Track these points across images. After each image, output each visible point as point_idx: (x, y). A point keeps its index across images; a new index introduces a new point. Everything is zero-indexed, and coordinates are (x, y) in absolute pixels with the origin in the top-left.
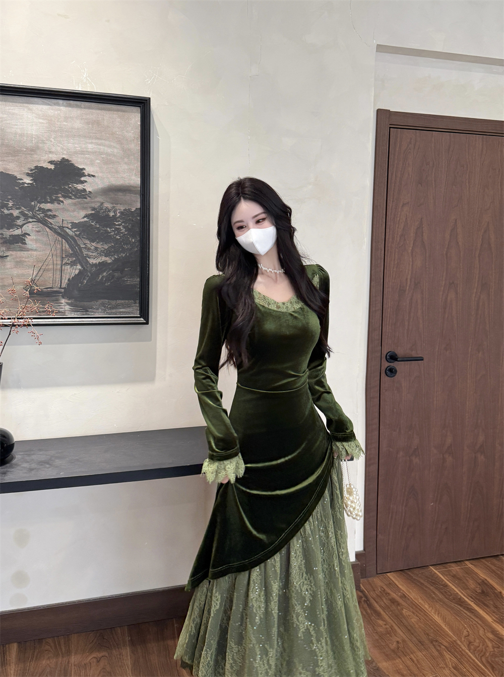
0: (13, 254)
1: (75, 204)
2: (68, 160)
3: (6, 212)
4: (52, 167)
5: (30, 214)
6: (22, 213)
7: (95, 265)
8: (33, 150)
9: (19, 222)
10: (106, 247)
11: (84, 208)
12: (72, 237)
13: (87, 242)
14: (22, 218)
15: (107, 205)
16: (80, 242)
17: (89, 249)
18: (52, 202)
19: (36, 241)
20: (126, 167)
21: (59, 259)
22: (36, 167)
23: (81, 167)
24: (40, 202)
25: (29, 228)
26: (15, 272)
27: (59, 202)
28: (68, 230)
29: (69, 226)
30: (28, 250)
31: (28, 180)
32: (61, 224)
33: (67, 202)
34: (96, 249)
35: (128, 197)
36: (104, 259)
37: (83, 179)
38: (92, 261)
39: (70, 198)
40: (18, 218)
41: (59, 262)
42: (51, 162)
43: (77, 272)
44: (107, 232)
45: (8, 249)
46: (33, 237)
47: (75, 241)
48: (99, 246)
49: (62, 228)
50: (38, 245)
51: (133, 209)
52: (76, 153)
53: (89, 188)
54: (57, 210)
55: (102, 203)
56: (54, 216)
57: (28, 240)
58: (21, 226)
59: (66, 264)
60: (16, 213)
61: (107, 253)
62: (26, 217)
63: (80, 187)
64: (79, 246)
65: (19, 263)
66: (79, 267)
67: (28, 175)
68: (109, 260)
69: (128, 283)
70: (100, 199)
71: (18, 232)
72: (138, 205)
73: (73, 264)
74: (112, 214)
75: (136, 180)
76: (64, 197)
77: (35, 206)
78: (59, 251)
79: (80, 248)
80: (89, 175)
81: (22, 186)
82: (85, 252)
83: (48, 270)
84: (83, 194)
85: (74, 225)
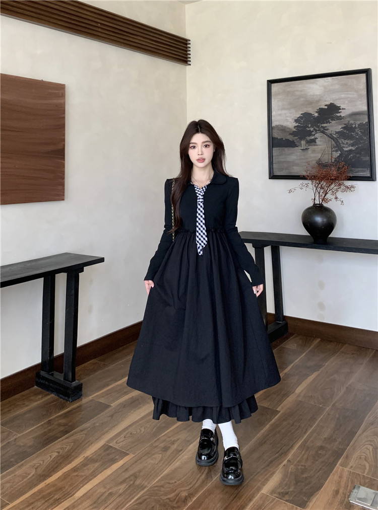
0: (311, 148)
1: (337, 123)
2: (333, 104)
3: (308, 129)
4: (326, 107)
5: (318, 129)
6: (314, 129)
7: (347, 151)
8: (318, 101)
9: (313, 133)
10: (352, 142)
11: (341, 124)
12: (336, 138)
13: (343, 140)
14: (314, 131)
15: (352, 122)
16: (339, 141)
17: (344, 144)
18: (327, 123)
19: (321, 141)
20: (360, 102)
21: (330, 149)
22: (320, 108)
23: (339, 106)
24: (322, 124)
25: (317, 135)
26: (312, 155)
27: (330, 123)
28: (334, 135)
29: (334, 133)
30: (317, 145)
31: (316, 115)
32: (330, 133)
33: (333, 122)
34: (347, 143)
35: (361, 117)
36: (351, 148)
37: (340, 111)
38: (345, 149)
39: (334, 120)
40: (313, 131)
41: (330, 150)
42: (326, 105)
43: (339, 155)
44: (352, 135)
45: (309, 145)
46: (319, 139)
47: (337, 140)
48: (348, 142)
49: (331, 134)
50: (321, 143)
51: (364, 123)
52: (337, 99)
53: (342, 115)
54: (328, 126)
55: (349, 121)
56: (328, 129)
57: (317, 141)
58: (314, 135)
59: (334, 151)
60: (312, 129)
61: (352, 145)
62: (316, 131)
63: (338, 115)
64: (339, 142)
65: (314, 151)
66: (339, 152)
67: (316, 112)
68: (353, 148)
69: (364, 160)
70: (348, 119)
71: (313, 138)
72: (367, 120)
73: (336, 151)
74: (354, 126)
75: (365, 108)
76: (332, 120)
77: (319, 126)
78: (330, 145)
79: (339, 143)
80: (343, 109)
81: (314, 118)
82: (342, 145)
83: (326, 154)
84: (340, 118)
85: (337, 133)
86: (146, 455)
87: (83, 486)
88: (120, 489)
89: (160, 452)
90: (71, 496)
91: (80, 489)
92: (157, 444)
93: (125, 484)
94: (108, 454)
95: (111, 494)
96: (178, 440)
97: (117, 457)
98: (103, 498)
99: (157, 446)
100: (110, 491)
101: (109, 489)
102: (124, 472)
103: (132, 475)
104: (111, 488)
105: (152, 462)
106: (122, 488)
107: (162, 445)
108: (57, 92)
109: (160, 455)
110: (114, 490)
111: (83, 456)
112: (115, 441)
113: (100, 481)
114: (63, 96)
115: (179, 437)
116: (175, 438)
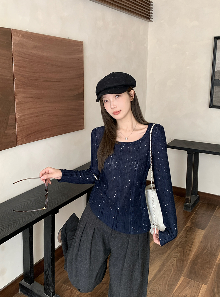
96: (187, 295)
108: (78, 48)
114: (82, 51)
115: (186, 293)
116: (184, 294)
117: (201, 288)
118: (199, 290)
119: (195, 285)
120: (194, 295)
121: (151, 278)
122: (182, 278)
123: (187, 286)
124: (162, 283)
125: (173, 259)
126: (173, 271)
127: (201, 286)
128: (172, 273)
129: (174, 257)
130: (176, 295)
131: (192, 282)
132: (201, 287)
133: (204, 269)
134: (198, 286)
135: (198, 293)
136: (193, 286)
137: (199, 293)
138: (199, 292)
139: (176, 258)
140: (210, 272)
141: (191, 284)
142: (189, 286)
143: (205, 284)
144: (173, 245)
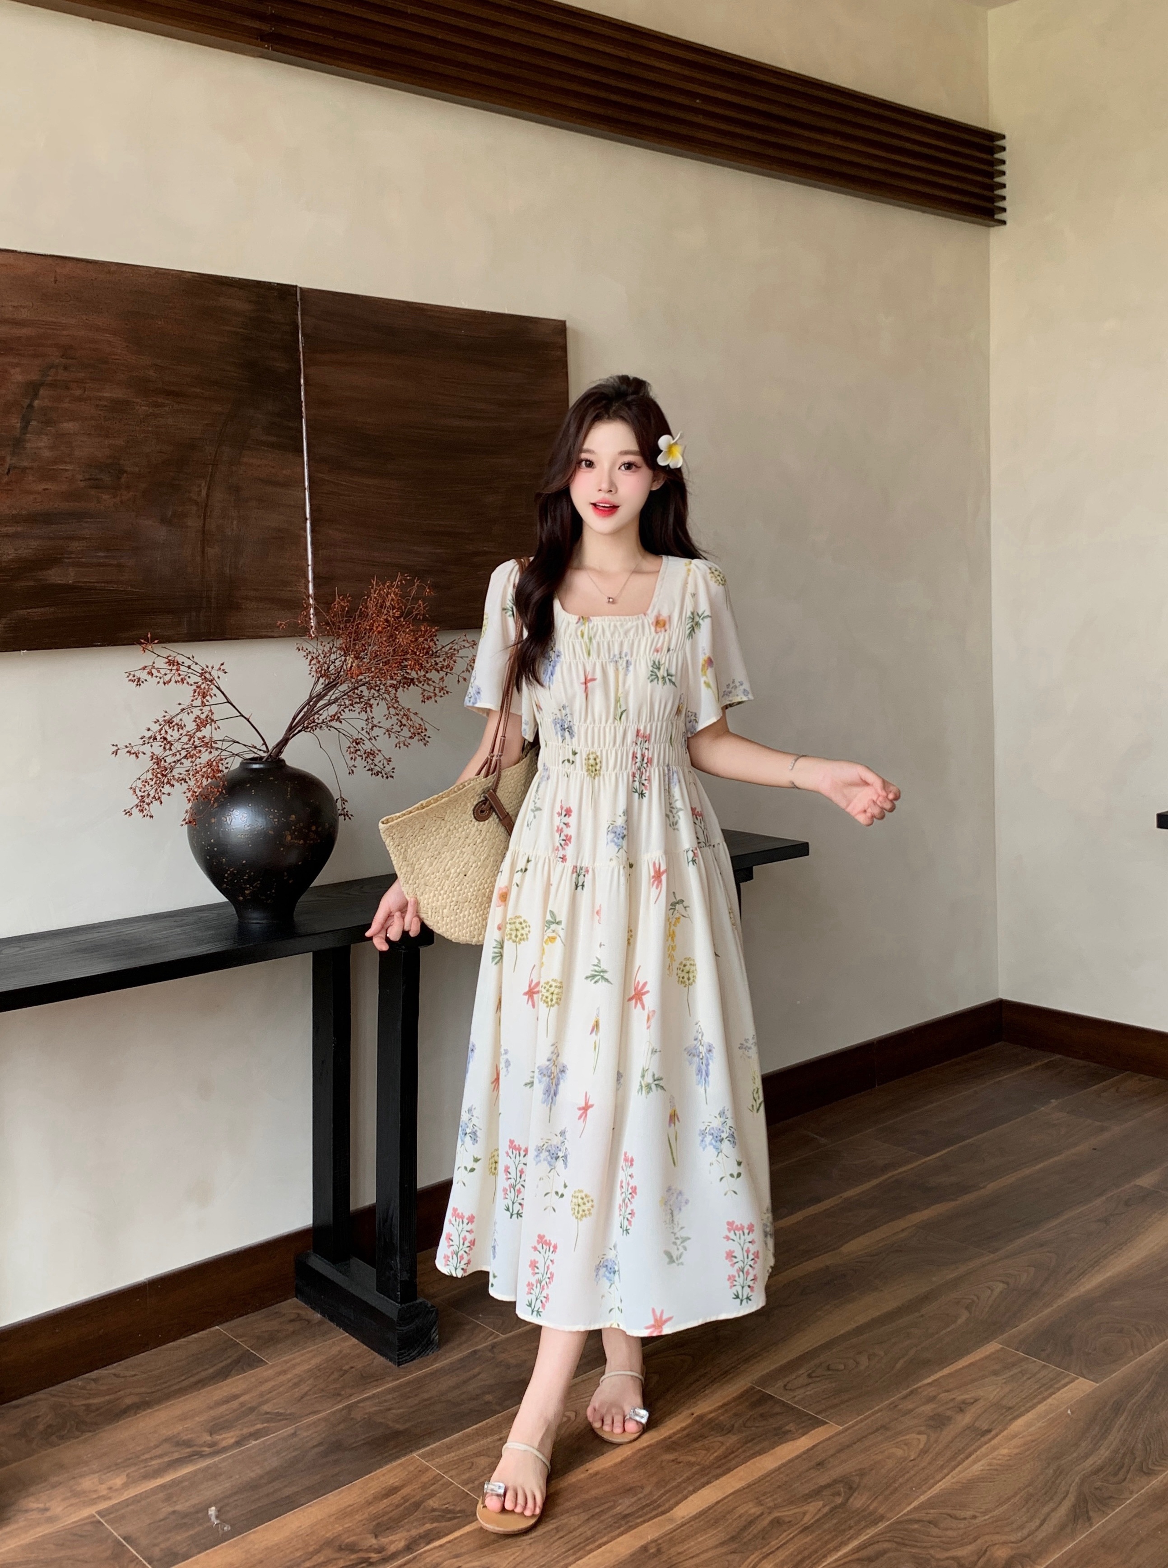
86: (877, 1430)
87: (694, 1491)
88: (804, 1514)
89: (923, 1429)
90: (663, 1513)
91: (686, 1497)
92: (910, 1407)
93: (821, 1503)
94: (762, 1415)
95: (777, 1523)
96: (976, 1401)
97: (791, 1427)
98: (754, 1530)
99: (911, 1411)
100: (776, 1514)
101: (771, 1510)
102: (813, 1468)
103: (836, 1482)
104: (776, 1507)
105: (899, 1453)
106: (813, 1509)
107: (928, 1409)
109: (923, 1438)
110: (785, 1513)
111: (690, 1412)
112: (780, 1384)
113: (743, 1484)
115: (980, 1393)
116: (967, 1396)
117: (1059, 1389)
118: (1046, 1394)
119: (1039, 1376)
120: (1010, 1405)
121: (842, 1332)
122: (993, 1347)
123: (995, 1373)
124: (882, 1353)
125: (986, 1285)
126: (959, 1322)
127: (1067, 1380)
128: (952, 1327)
129: (999, 1278)
130: (925, 1393)
131: (1034, 1364)
132: (1065, 1385)
133: (1121, 1331)
134: (1052, 1380)
135: (1035, 1401)
136: (1029, 1378)
137: (1039, 1403)
138: (1045, 1399)
139: (1007, 1283)
140: (1145, 1345)
141: (1021, 1372)
142: (1004, 1376)
143: (1091, 1377)
144: (1020, 1242)
